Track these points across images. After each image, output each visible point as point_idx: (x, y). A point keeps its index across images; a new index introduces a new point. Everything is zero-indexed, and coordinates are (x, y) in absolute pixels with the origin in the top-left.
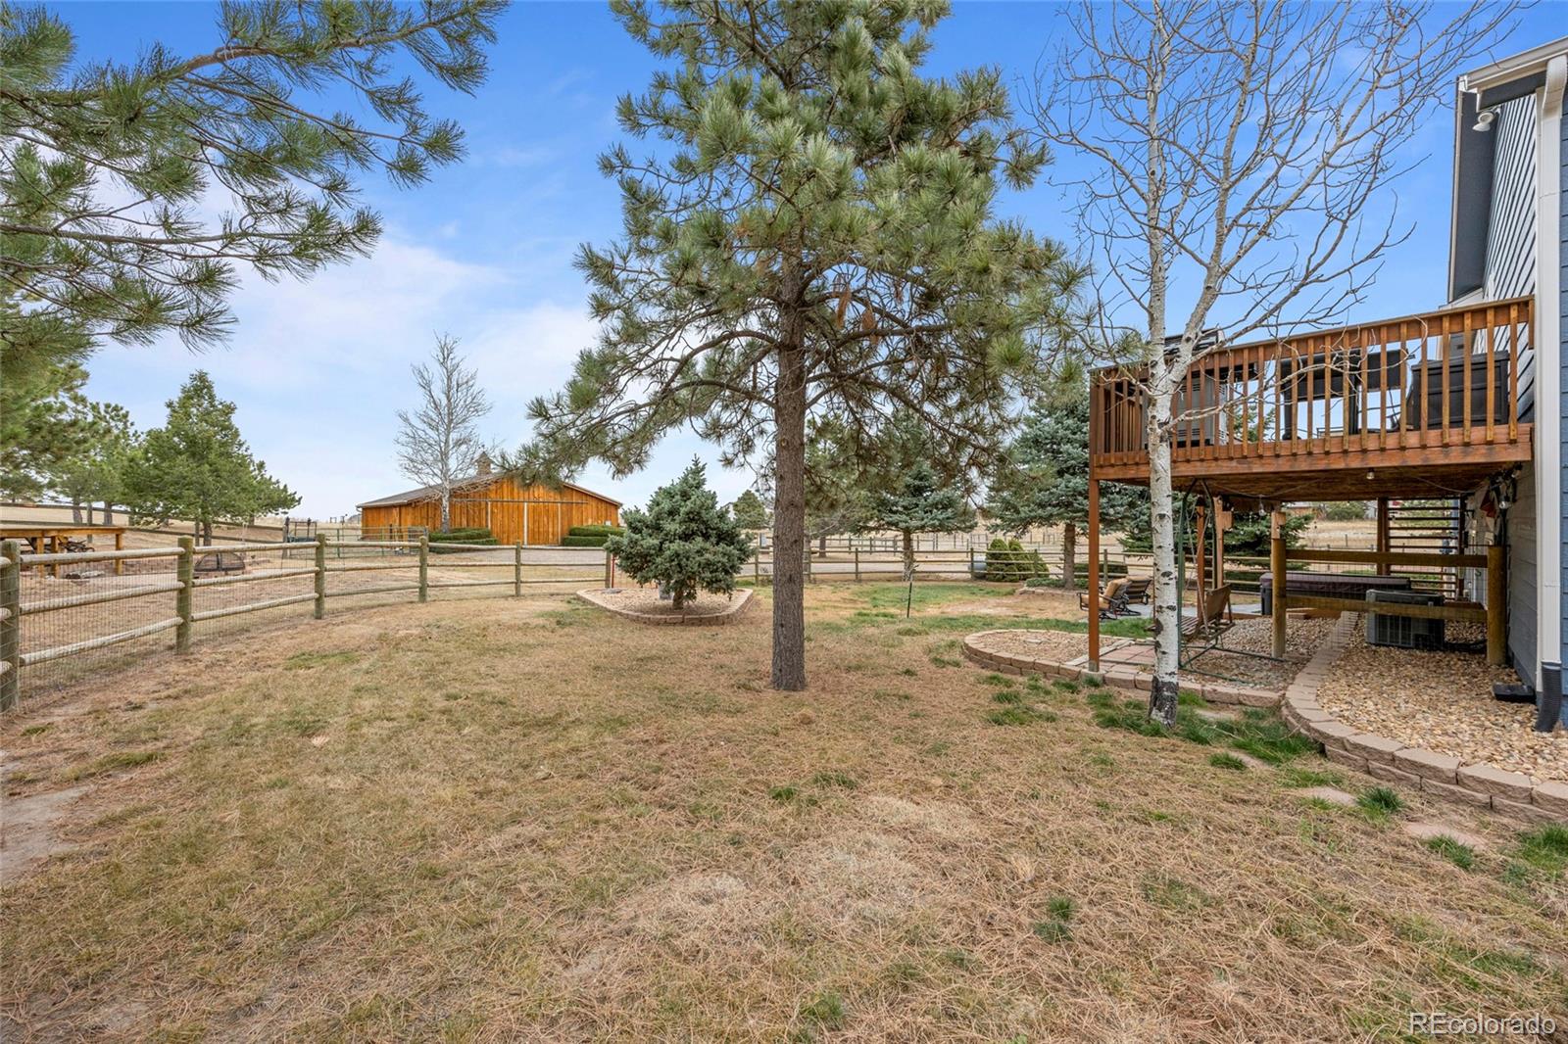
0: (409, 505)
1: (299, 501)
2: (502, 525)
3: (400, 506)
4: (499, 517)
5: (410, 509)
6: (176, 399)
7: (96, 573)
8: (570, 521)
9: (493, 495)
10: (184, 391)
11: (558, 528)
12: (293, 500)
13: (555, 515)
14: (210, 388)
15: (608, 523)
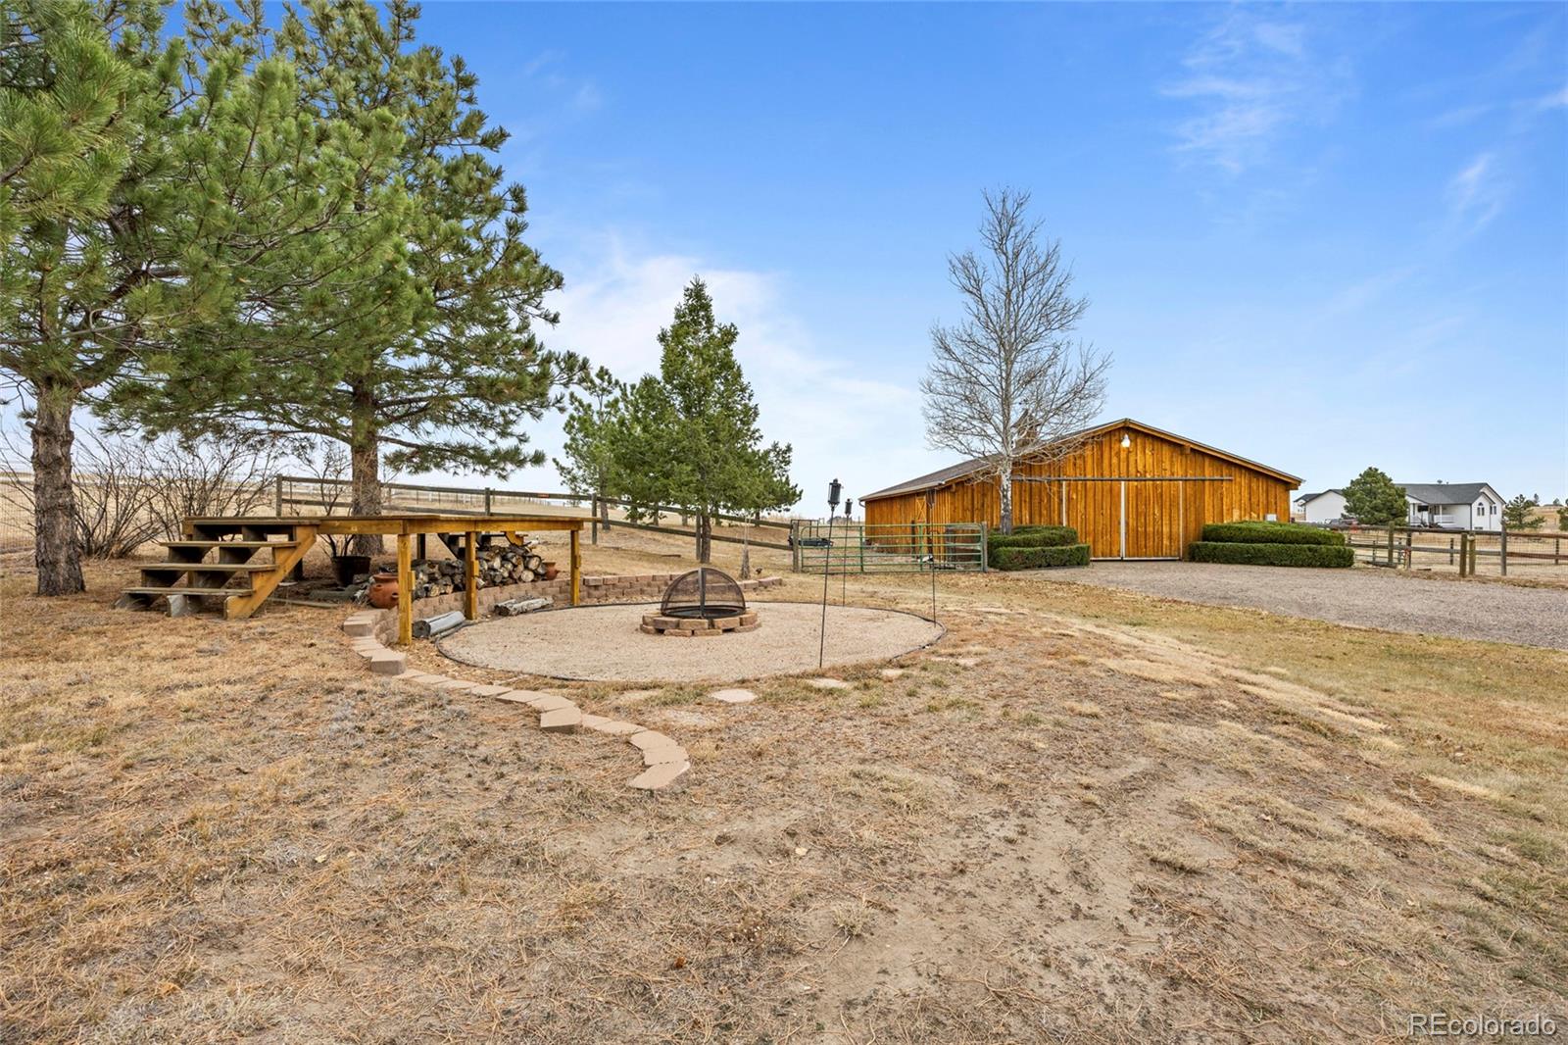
0: (945, 489)
1: (800, 495)
2: (1085, 521)
3: (930, 493)
4: (1081, 507)
5: (948, 497)
6: (668, 328)
7: (538, 602)
8: (1200, 513)
9: (1070, 470)
10: (678, 317)
11: (1177, 528)
12: (794, 494)
13: (1174, 503)
14: (706, 307)
15: (1272, 517)
